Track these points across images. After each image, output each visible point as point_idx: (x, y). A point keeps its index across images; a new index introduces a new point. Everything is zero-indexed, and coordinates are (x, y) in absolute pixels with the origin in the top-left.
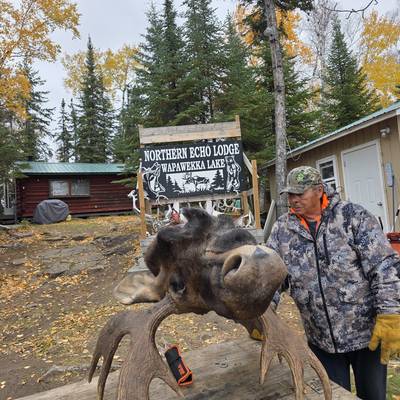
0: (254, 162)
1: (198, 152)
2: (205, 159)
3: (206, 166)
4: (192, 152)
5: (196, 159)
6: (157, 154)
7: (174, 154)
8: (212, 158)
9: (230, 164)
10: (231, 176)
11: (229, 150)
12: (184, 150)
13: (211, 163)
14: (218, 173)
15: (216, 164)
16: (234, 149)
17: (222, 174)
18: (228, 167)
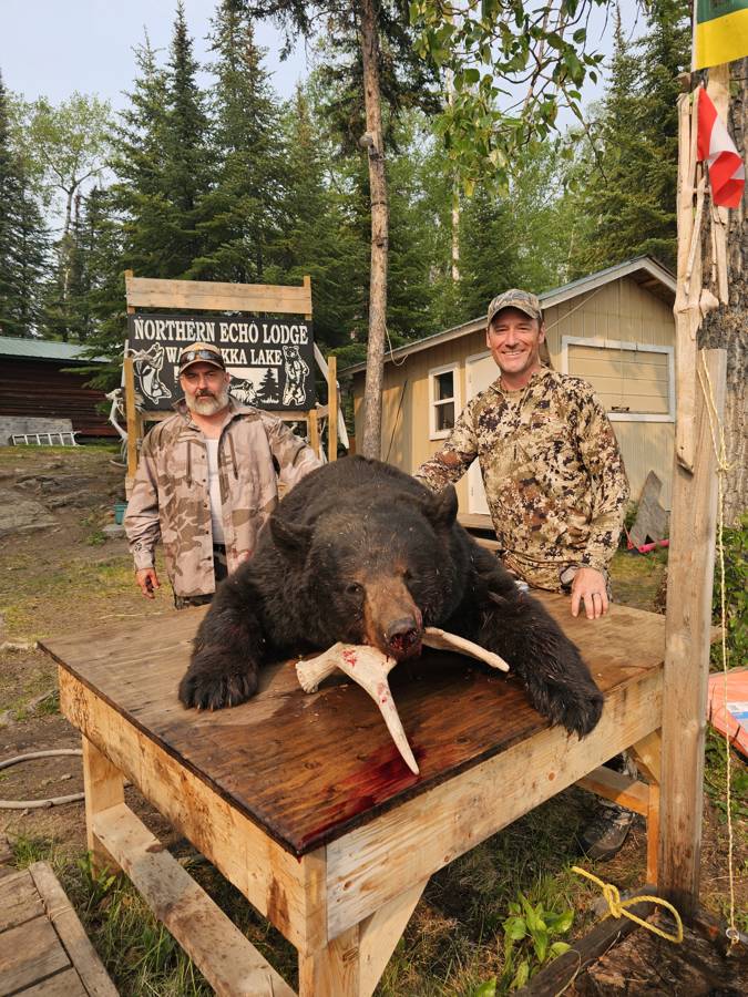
0: (332, 360)
1: (236, 333)
2: (247, 347)
3: (249, 359)
4: (223, 332)
5: (229, 345)
6: (159, 328)
7: (190, 331)
8: (260, 346)
9: (291, 361)
10: (292, 381)
11: (290, 335)
12: (210, 327)
13: (257, 356)
14: (270, 374)
15: (268, 357)
16: (299, 335)
17: (275, 376)
18: (288, 366)
